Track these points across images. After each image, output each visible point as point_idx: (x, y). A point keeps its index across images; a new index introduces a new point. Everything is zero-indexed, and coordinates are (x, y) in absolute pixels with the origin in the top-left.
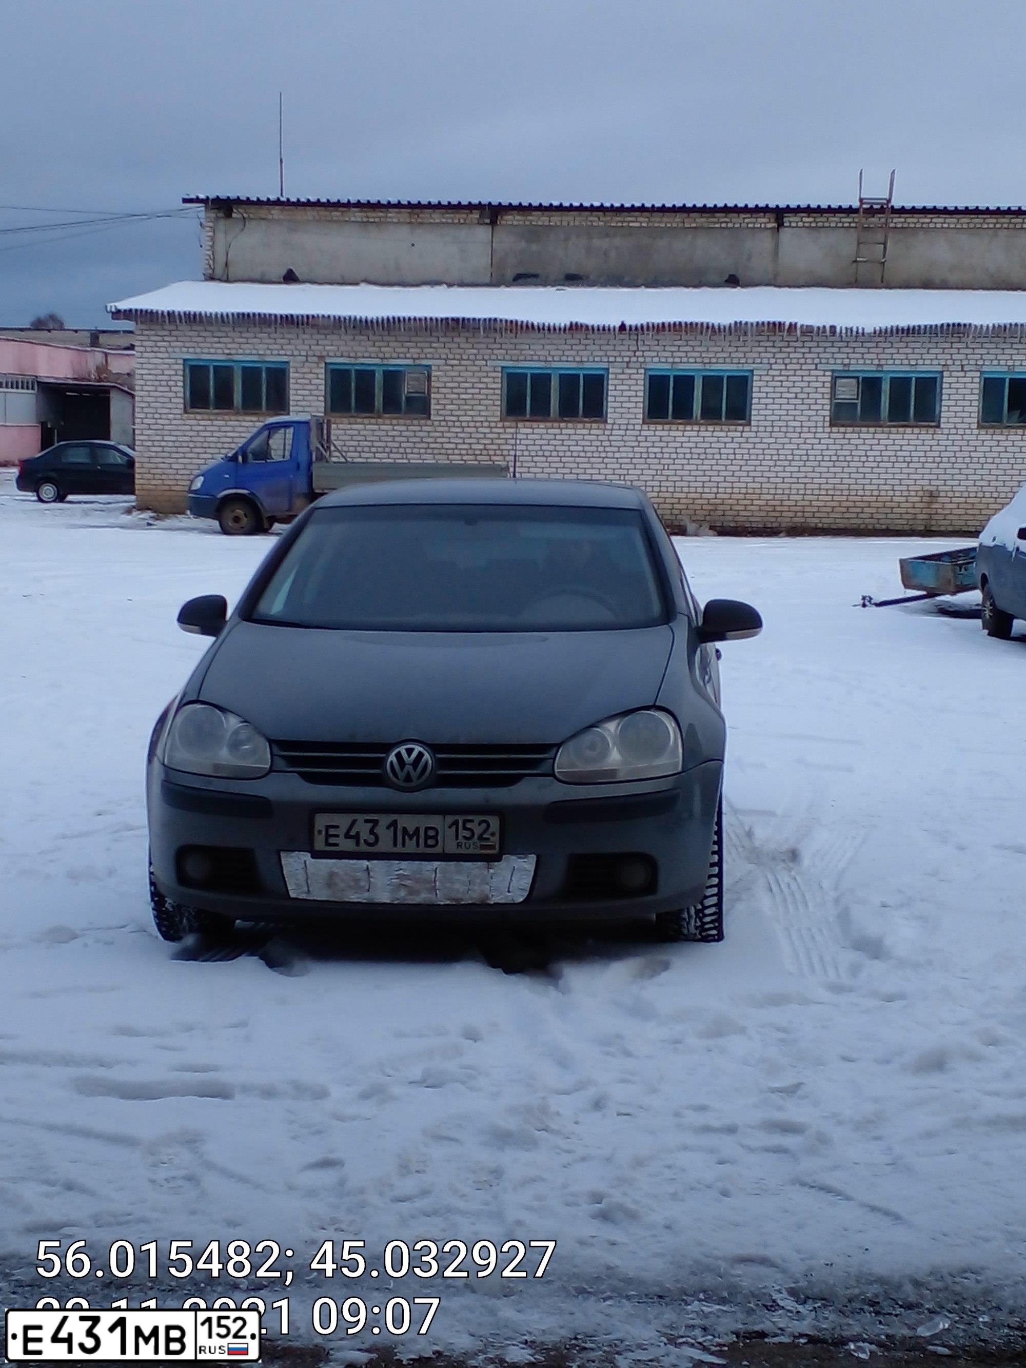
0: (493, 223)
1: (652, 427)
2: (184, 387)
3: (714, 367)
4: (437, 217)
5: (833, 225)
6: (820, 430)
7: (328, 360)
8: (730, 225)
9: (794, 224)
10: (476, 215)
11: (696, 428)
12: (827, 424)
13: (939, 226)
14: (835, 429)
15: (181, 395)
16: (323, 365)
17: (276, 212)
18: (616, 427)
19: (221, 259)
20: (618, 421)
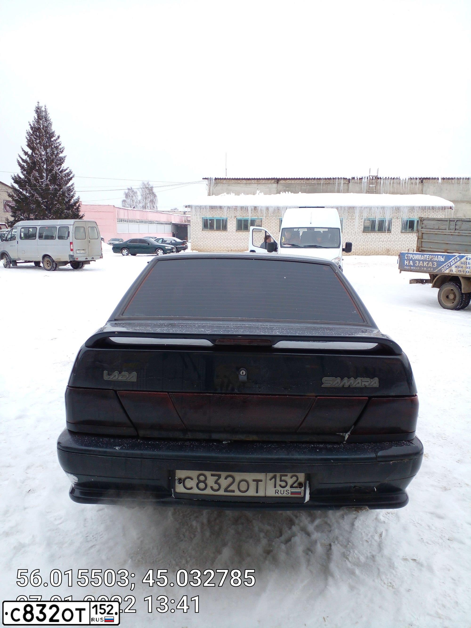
0: (277, 183)
2: (202, 224)
4: (264, 181)
6: (360, 233)
7: (237, 217)
9: (353, 182)
10: (273, 181)
12: (362, 232)
14: (364, 233)
15: (202, 226)
16: (236, 218)
17: (225, 181)
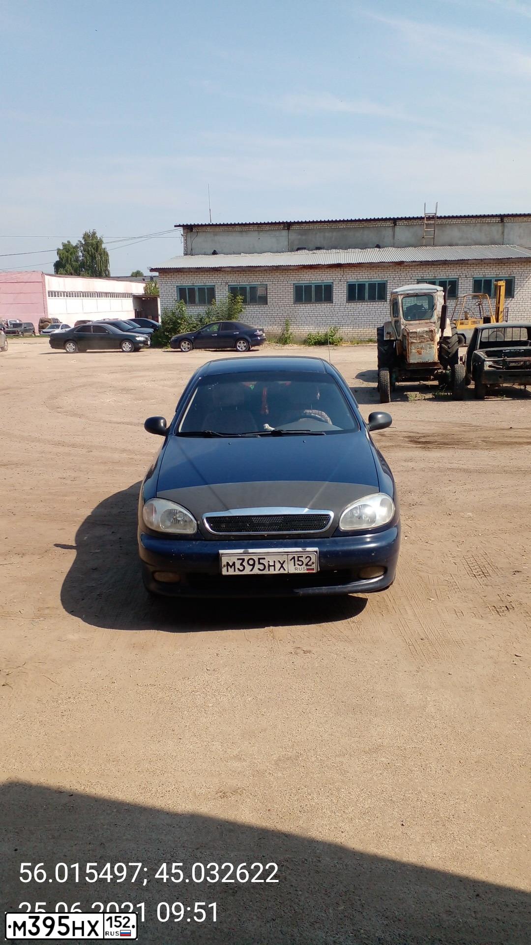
0: (288, 229)
1: (350, 304)
2: (178, 296)
3: (373, 280)
4: (268, 228)
5: (415, 224)
7: (229, 284)
8: (377, 226)
9: (400, 224)
10: (282, 226)
11: (366, 303)
13: (454, 223)
15: (177, 298)
16: (228, 286)
17: (209, 228)
18: (336, 304)
19: (189, 248)
20: (337, 302)
